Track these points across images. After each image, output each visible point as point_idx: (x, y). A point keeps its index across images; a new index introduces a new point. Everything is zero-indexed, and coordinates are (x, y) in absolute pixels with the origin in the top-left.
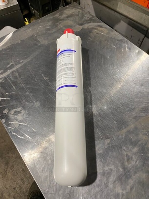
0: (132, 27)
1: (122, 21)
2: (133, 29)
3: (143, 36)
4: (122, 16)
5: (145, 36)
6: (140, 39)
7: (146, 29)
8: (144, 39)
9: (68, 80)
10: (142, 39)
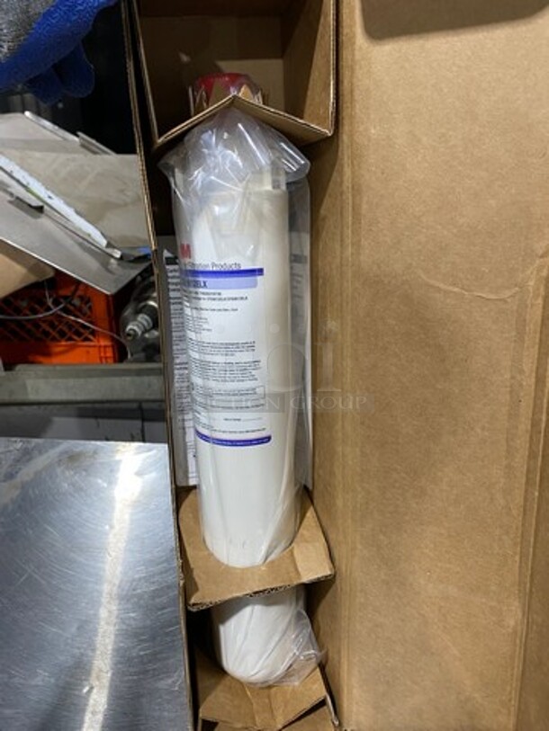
0: (96, 417)
1: (56, 419)
2: (100, 421)
3: (138, 423)
4: (51, 407)
5: (144, 420)
6: (134, 434)
7: (135, 406)
8: (143, 426)
9: (235, 420)
10: (139, 432)
